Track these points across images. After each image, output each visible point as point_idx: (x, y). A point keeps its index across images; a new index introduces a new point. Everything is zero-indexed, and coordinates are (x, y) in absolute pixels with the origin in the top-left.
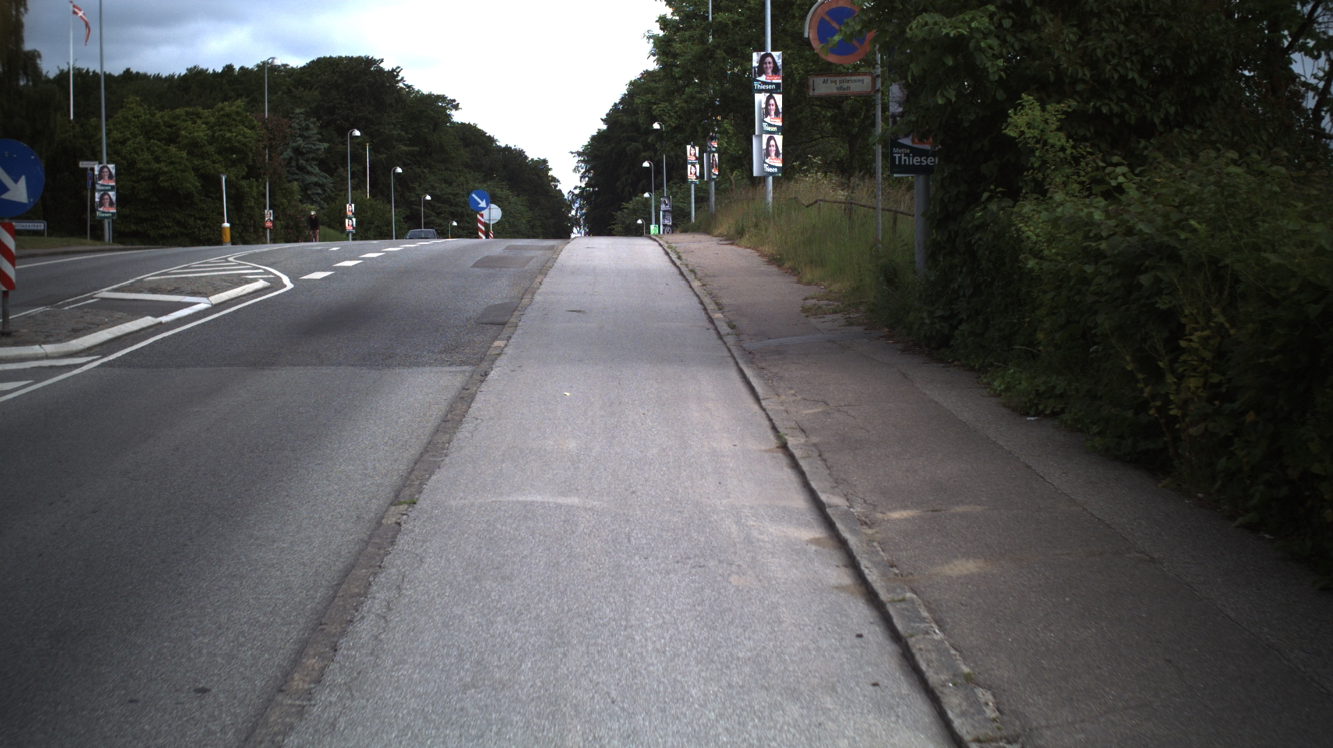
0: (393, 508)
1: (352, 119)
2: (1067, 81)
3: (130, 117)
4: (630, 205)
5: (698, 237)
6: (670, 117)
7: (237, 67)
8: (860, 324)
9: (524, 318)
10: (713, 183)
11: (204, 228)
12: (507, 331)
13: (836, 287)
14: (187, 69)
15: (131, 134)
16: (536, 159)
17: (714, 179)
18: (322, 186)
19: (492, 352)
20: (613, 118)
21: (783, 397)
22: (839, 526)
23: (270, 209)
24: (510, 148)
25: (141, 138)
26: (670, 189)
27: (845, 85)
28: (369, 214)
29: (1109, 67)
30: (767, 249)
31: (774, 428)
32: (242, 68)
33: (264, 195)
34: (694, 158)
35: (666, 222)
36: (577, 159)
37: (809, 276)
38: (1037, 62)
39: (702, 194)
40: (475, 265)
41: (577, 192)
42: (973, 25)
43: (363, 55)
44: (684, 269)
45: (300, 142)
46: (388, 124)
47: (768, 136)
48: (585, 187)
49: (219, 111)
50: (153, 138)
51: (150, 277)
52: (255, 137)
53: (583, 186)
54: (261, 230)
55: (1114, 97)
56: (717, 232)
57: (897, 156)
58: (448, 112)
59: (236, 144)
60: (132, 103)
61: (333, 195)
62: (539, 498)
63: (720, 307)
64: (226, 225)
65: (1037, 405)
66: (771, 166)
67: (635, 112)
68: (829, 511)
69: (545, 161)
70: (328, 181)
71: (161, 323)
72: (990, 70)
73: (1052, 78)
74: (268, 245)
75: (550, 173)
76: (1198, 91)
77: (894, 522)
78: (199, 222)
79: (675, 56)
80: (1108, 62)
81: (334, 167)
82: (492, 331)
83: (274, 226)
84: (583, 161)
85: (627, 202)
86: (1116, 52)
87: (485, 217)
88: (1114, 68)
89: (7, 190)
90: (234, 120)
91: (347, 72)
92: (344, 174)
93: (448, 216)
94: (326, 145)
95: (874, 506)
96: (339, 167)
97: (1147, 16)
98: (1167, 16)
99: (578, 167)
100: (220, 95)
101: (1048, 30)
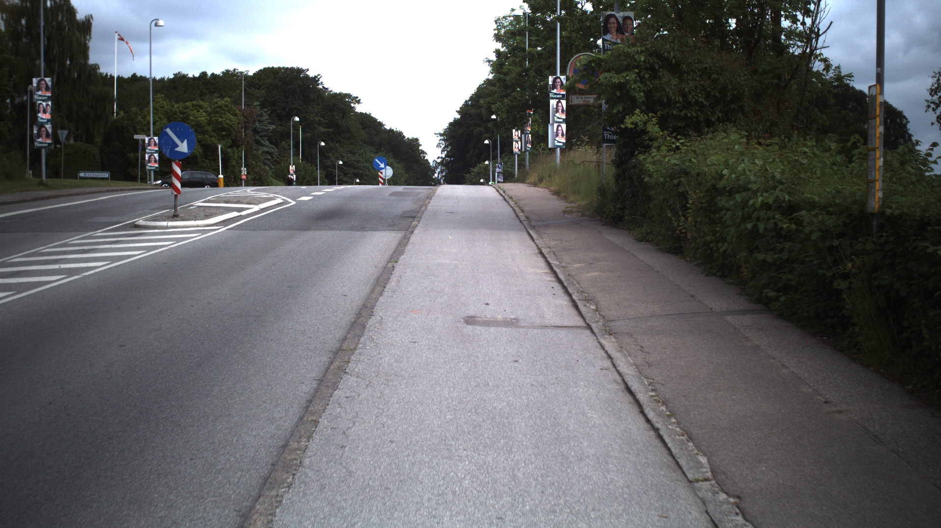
0: (389, 264)
1: (287, 110)
2: (673, 102)
3: (158, 107)
4: (476, 170)
5: (516, 184)
6: (502, 112)
7: (209, 74)
8: (588, 216)
9: (424, 215)
10: (528, 153)
12: (417, 219)
13: (583, 203)
14: (174, 74)
16: (410, 138)
17: (528, 150)
18: (271, 154)
19: (413, 225)
20: (464, 111)
21: (544, 239)
22: (555, 268)
23: (245, 167)
24: (393, 130)
26: (502, 159)
27: (587, 100)
28: (303, 172)
29: (690, 96)
30: (553, 188)
31: (538, 248)
32: (213, 74)
33: (241, 158)
34: (517, 138)
35: (500, 180)
36: (439, 138)
37: (571, 199)
38: (659, 94)
39: (522, 162)
40: (390, 195)
41: (439, 160)
42: (627, 78)
44: (507, 197)
45: (257, 124)
46: (312, 113)
47: (558, 124)
48: (445, 158)
49: (214, 104)
51: (213, 198)
52: (237, 121)
53: (444, 157)
54: (239, 180)
55: (693, 109)
56: (528, 181)
57: (605, 135)
58: (352, 105)
59: (225, 125)
60: (159, 98)
61: (278, 160)
62: (444, 262)
63: (523, 211)
64: (221, 176)
65: (646, 237)
66: (559, 142)
67: (480, 107)
68: (552, 265)
69: (417, 140)
70: (275, 151)
71: (241, 215)
72: (637, 97)
73: (665, 101)
75: (420, 148)
76: (732, 106)
77: (574, 267)
79: (505, 74)
80: (691, 94)
81: (275, 141)
82: (410, 220)
83: (247, 178)
84: (444, 140)
85: (474, 168)
86: (694, 89)
87: (384, 173)
88: (693, 97)
89: (177, 146)
90: (224, 110)
91: (284, 78)
92: (286, 146)
93: (351, 176)
94: (274, 126)
95: (569, 264)
96: (279, 141)
97: (710, 73)
98: (718, 74)
99: (440, 144)
100: (198, 92)
101: (664, 79)
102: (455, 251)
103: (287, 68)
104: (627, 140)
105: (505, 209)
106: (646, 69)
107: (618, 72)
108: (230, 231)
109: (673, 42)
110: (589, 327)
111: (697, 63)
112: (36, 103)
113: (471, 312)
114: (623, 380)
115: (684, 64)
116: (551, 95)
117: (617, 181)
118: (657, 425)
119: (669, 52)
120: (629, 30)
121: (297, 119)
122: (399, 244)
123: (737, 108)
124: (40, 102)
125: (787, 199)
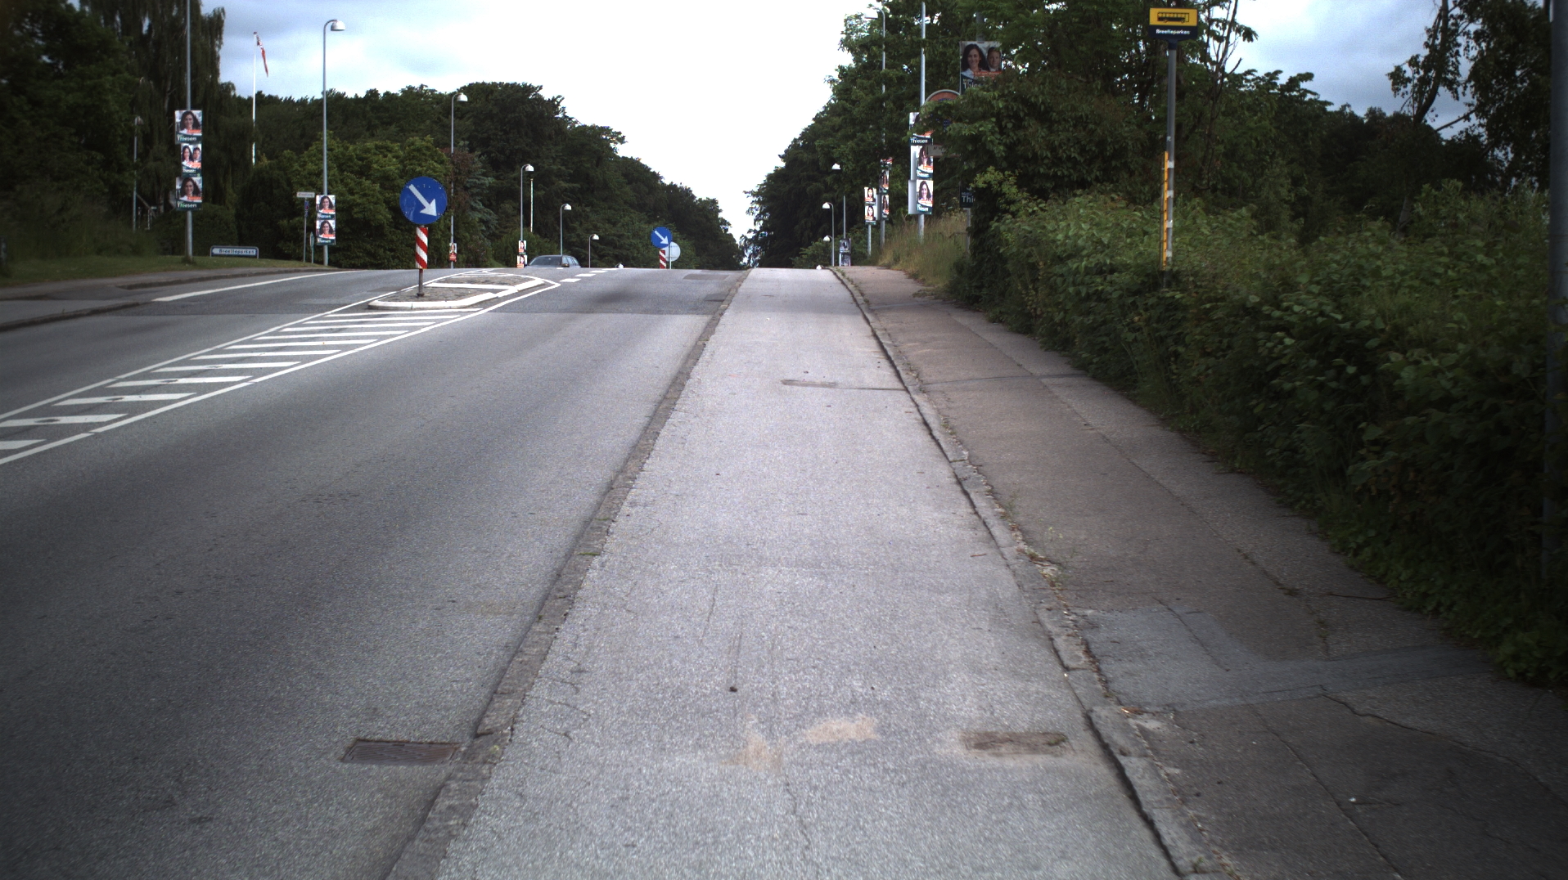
1: (507, 152)
2: (1039, 158)
4: (810, 248)
5: (866, 267)
6: (850, 160)
7: (381, 93)
9: (734, 298)
10: (884, 223)
12: (726, 302)
16: (704, 198)
17: (885, 219)
18: (486, 223)
19: (722, 308)
20: (792, 155)
21: (882, 321)
22: (885, 347)
23: (454, 242)
24: (675, 186)
29: (1061, 151)
32: (387, 94)
34: (872, 200)
36: (752, 199)
38: (1023, 147)
39: (877, 235)
40: (686, 278)
41: (750, 236)
42: (981, 129)
43: (519, 82)
46: (547, 158)
47: (921, 181)
48: (760, 231)
49: (409, 146)
52: (444, 171)
53: (758, 229)
54: (446, 262)
55: (1065, 166)
58: (612, 145)
61: (497, 232)
63: (862, 294)
66: (922, 206)
67: (816, 151)
68: (884, 344)
69: (714, 202)
70: (492, 217)
71: (497, 297)
73: (1031, 156)
75: (720, 215)
80: (1062, 148)
81: (493, 203)
82: (718, 303)
83: (457, 258)
84: (758, 202)
85: (807, 247)
86: (1066, 142)
87: (667, 253)
88: (1064, 151)
89: (423, 207)
90: (424, 154)
91: (503, 100)
93: (611, 259)
94: (491, 180)
96: (498, 203)
97: (1086, 122)
98: (1095, 123)
99: (752, 208)
100: (364, 123)
101: (1030, 130)
102: (773, 331)
103: (507, 84)
104: (982, 203)
106: (1009, 117)
107: (970, 120)
109: (1043, 84)
110: (906, 390)
111: (1071, 110)
112: (180, 145)
113: (790, 377)
114: (924, 419)
115: (1055, 111)
116: (912, 140)
118: (938, 438)
119: (1036, 97)
120: (996, 65)
121: (530, 168)
122: (708, 326)
123: (1119, 165)
124: (185, 144)
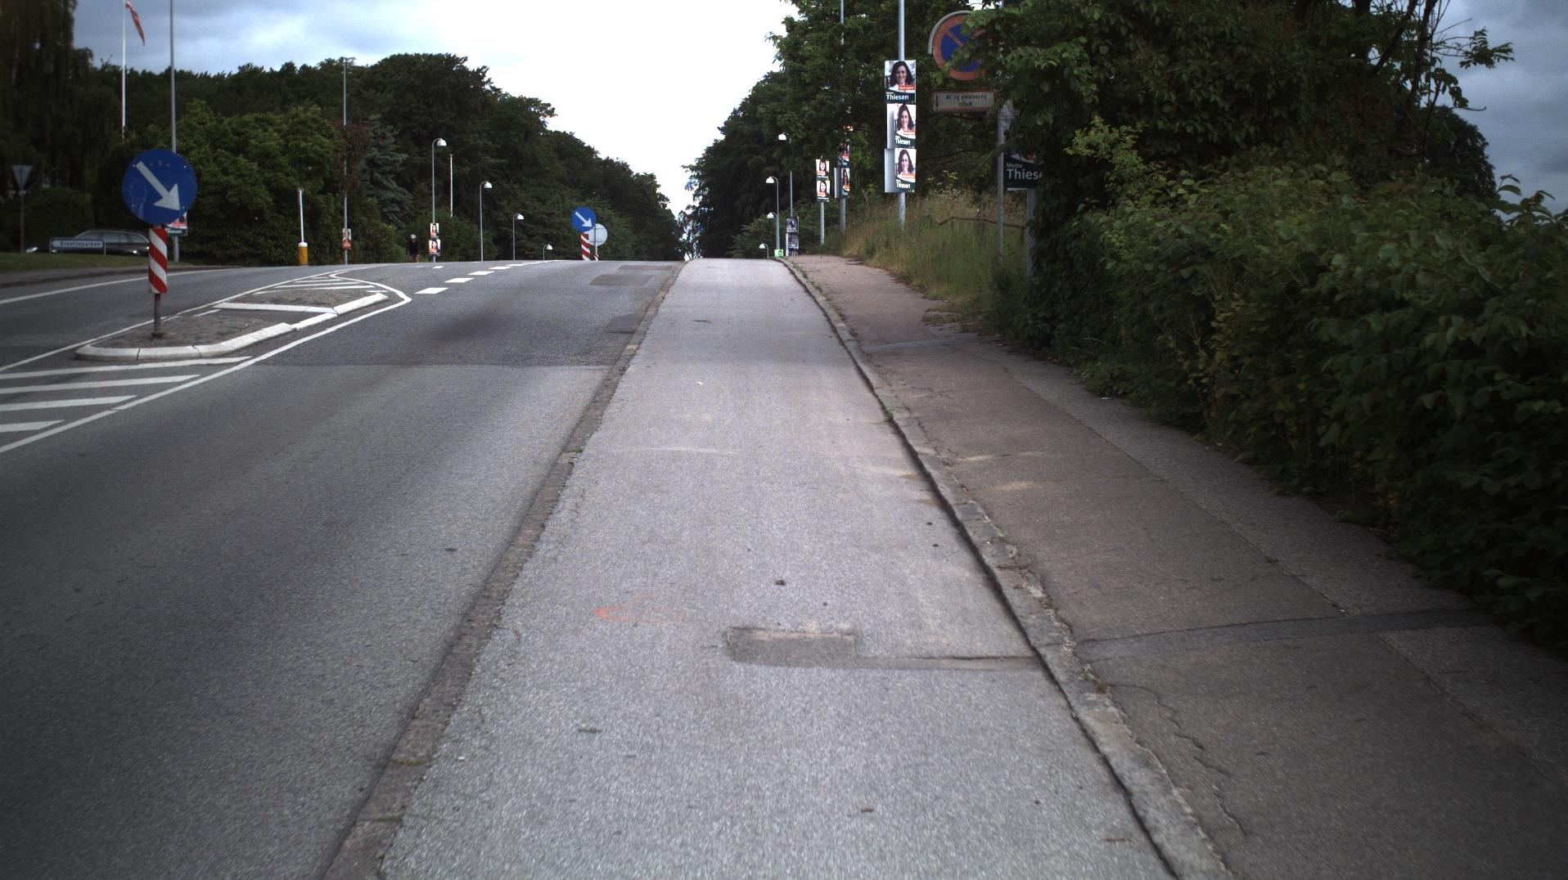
0: (564, 454)
1: (431, 127)
2: (1156, 103)
3: (194, 124)
4: (752, 228)
5: (825, 258)
6: (797, 128)
7: (298, 66)
8: (975, 332)
9: (651, 327)
10: (844, 201)
11: (276, 249)
12: (636, 338)
13: (959, 300)
14: (239, 68)
15: (194, 142)
16: (641, 173)
17: (845, 196)
18: (399, 203)
19: (626, 353)
20: (731, 128)
21: (894, 387)
22: (926, 466)
23: (348, 227)
24: (612, 161)
25: (207, 148)
26: (797, 210)
27: (968, 101)
28: (454, 235)
29: (1192, 91)
30: (896, 268)
31: (883, 408)
32: (304, 67)
33: (342, 212)
34: (824, 174)
35: (793, 246)
36: (690, 173)
37: (935, 292)
38: (1128, 86)
39: (834, 216)
40: (594, 282)
41: (689, 212)
42: (1064, 56)
43: (444, 53)
44: (810, 287)
45: (375, 152)
46: (473, 133)
47: (901, 149)
48: (699, 207)
49: (292, 118)
50: (220, 147)
51: (258, 291)
52: (333, 147)
53: (697, 205)
54: (338, 251)
55: (1198, 118)
56: (847, 253)
57: (1010, 170)
58: (541, 118)
59: (312, 155)
60: (196, 107)
61: (412, 213)
62: (683, 449)
63: (843, 318)
64: (304, 244)
65: (1111, 387)
66: (903, 182)
67: (759, 121)
68: (920, 457)
69: (652, 177)
70: (407, 197)
71: (295, 330)
72: (1084, 94)
73: (1141, 101)
74: (346, 265)
75: (658, 191)
76: (1276, 112)
77: (970, 463)
78: (270, 241)
79: (803, 60)
80: (1193, 85)
81: (409, 181)
82: (622, 338)
83: (353, 246)
84: (697, 177)
85: (748, 224)
86: (1200, 77)
87: (591, 237)
88: (1198, 92)
89: (159, 197)
90: (310, 128)
91: (425, 72)
92: (426, 190)
93: (541, 239)
94: (405, 156)
95: (957, 454)
96: (417, 181)
97: (1231, 44)
98: (1248, 44)
99: (691, 183)
100: (279, 97)
101: (1139, 56)
102: (708, 417)
103: (431, 55)
104: (1060, 182)
105: (806, 313)
106: (1103, 35)
107: (1045, 41)
108: (259, 368)
110: (1039, 661)
111: (1207, 24)
113: (742, 614)
115: (1178, 26)
116: (889, 95)
117: (1037, 264)
121: (443, 143)
122: (594, 401)
125: (1524, 334)
